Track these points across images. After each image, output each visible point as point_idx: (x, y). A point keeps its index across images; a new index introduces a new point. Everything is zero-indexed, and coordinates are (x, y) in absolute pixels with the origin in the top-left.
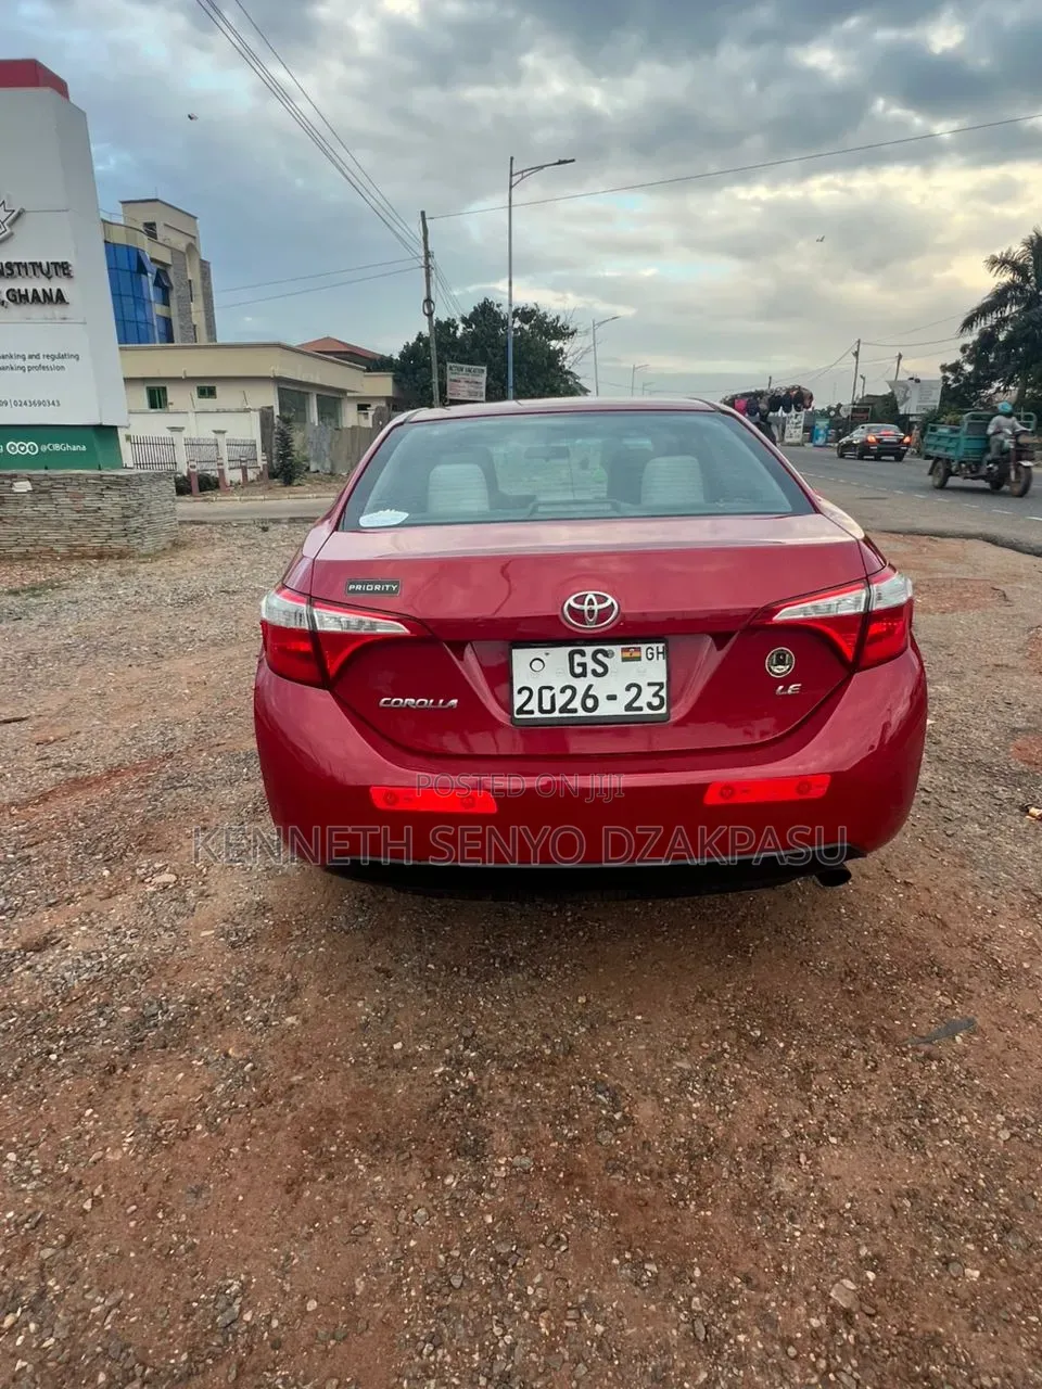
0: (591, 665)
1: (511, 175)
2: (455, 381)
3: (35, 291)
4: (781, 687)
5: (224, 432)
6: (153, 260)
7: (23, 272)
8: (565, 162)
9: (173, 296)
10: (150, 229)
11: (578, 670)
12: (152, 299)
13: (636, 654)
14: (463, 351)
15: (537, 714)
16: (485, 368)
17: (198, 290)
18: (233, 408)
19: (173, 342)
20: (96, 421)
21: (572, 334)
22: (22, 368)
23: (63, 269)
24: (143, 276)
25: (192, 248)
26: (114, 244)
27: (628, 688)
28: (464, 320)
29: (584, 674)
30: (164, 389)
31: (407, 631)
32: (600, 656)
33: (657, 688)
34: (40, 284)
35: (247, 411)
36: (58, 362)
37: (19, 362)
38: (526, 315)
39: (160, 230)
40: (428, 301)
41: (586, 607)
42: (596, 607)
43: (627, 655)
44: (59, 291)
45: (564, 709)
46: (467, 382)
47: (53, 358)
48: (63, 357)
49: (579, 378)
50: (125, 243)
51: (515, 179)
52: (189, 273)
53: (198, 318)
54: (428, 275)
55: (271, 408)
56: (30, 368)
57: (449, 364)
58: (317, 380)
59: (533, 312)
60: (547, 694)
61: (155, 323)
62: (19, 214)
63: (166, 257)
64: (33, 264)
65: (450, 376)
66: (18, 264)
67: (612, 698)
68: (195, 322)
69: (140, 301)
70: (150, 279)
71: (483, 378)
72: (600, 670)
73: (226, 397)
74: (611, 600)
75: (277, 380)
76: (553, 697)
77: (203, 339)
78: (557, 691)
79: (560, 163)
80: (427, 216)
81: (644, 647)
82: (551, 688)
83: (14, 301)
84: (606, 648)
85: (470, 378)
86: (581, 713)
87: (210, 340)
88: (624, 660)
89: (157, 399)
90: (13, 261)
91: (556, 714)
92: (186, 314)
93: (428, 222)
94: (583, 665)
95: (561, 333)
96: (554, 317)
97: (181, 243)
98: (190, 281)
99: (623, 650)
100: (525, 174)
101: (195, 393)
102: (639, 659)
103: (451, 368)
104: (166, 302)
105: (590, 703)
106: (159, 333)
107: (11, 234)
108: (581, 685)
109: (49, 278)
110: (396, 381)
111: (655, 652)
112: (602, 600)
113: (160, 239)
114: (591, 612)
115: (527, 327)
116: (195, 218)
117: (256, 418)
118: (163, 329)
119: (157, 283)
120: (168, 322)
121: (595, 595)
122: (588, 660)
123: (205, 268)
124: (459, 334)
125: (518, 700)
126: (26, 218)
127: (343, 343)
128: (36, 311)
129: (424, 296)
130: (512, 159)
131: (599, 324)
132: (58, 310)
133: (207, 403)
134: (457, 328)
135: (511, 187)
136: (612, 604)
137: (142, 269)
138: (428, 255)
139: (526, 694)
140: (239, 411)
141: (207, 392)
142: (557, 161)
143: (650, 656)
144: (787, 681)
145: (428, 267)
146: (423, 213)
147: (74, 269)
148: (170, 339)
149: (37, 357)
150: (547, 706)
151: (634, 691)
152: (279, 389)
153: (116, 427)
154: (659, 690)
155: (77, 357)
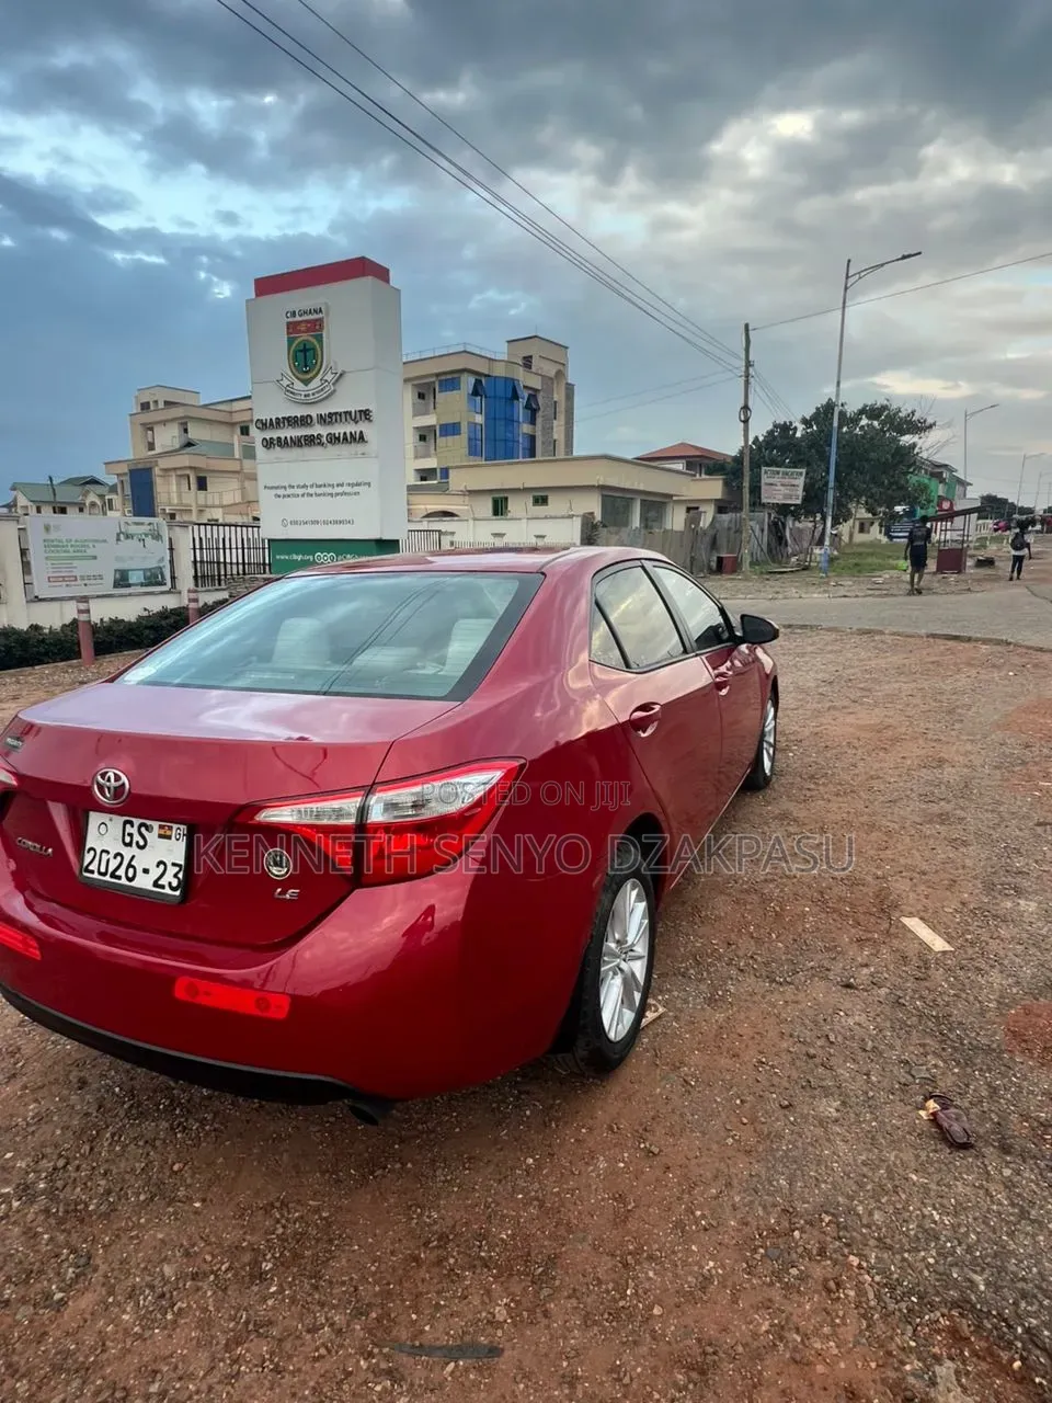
0: (137, 837)
1: (847, 277)
2: (772, 484)
3: (345, 433)
4: (279, 890)
5: (543, 537)
6: (525, 387)
8: (909, 256)
9: (539, 421)
10: (528, 362)
11: (128, 839)
12: (521, 420)
13: (168, 833)
14: (798, 452)
15: (96, 876)
16: (804, 471)
17: (562, 407)
18: (559, 514)
19: (534, 456)
20: (377, 537)
21: (931, 427)
22: (331, 495)
23: (366, 415)
24: (515, 402)
25: (560, 374)
26: (496, 377)
27: (158, 866)
28: (805, 421)
29: (130, 845)
30: (506, 499)
31: (15, 783)
32: (143, 829)
33: (177, 869)
34: (350, 428)
35: (571, 517)
36: (356, 489)
37: (329, 490)
38: (873, 412)
39: (535, 362)
40: (746, 408)
41: (106, 784)
42: (112, 784)
43: (162, 832)
44: (361, 432)
45: (113, 875)
46: (782, 485)
47: (352, 485)
48: (358, 485)
49: (956, 471)
50: (504, 375)
51: (851, 281)
52: (555, 396)
53: (558, 433)
54: (747, 383)
55: (592, 513)
56: (337, 494)
57: (763, 469)
58: (642, 487)
59: (884, 408)
60: (105, 856)
61: (521, 441)
62: (341, 375)
63: (536, 383)
64: (346, 413)
65: (765, 479)
66: (336, 414)
67: (146, 871)
68: (555, 437)
69: (511, 421)
70: (522, 403)
71: (801, 482)
72: (142, 843)
73: (556, 504)
74: (122, 777)
75: (602, 488)
76: (108, 861)
77: (561, 454)
78: (111, 856)
79: (904, 257)
80: (750, 328)
81: (175, 826)
82: (108, 852)
83: (330, 442)
84: (148, 822)
85: (786, 481)
86: (124, 881)
87: (567, 453)
88: (160, 836)
89: (499, 508)
90: (332, 411)
91: (107, 878)
92: (548, 430)
93: (751, 333)
94: (131, 835)
95: (919, 427)
96: (910, 411)
97: (551, 370)
98: (555, 402)
99: (161, 827)
100: (862, 274)
101: (531, 500)
102: (169, 837)
103: (766, 472)
104: (533, 422)
105: (131, 871)
106: (523, 449)
107: (335, 391)
108: (127, 853)
109: (356, 423)
110: (726, 484)
111: (181, 833)
112: (117, 777)
113: (534, 369)
114: (109, 788)
115: (876, 423)
116: (567, 348)
117: (577, 524)
118: (527, 445)
119: (528, 407)
120: (532, 438)
122: (134, 831)
123: (570, 389)
124: (798, 435)
125: (88, 857)
126: (347, 378)
127: (697, 448)
128: (344, 449)
129: (742, 404)
130: (849, 261)
131: (973, 414)
132: (359, 448)
133: (540, 510)
134: (796, 428)
135: (846, 288)
136: (124, 784)
137: (515, 396)
138: (748, 364)
139: (92, 853)
140: (563, 517)
141: (541, 500)
142: (900, 257)
143: (177, 836)
144: (286, 884)
145: (747, 376)
146: (747, 326)
147: (374, 415)
148: (533, 454)
149: (342, 485)
150: (103, 870)
151: (162, 867)
152: (603, 496)
153: (398, 541)
154: (178, 873)
155: (369, 484)
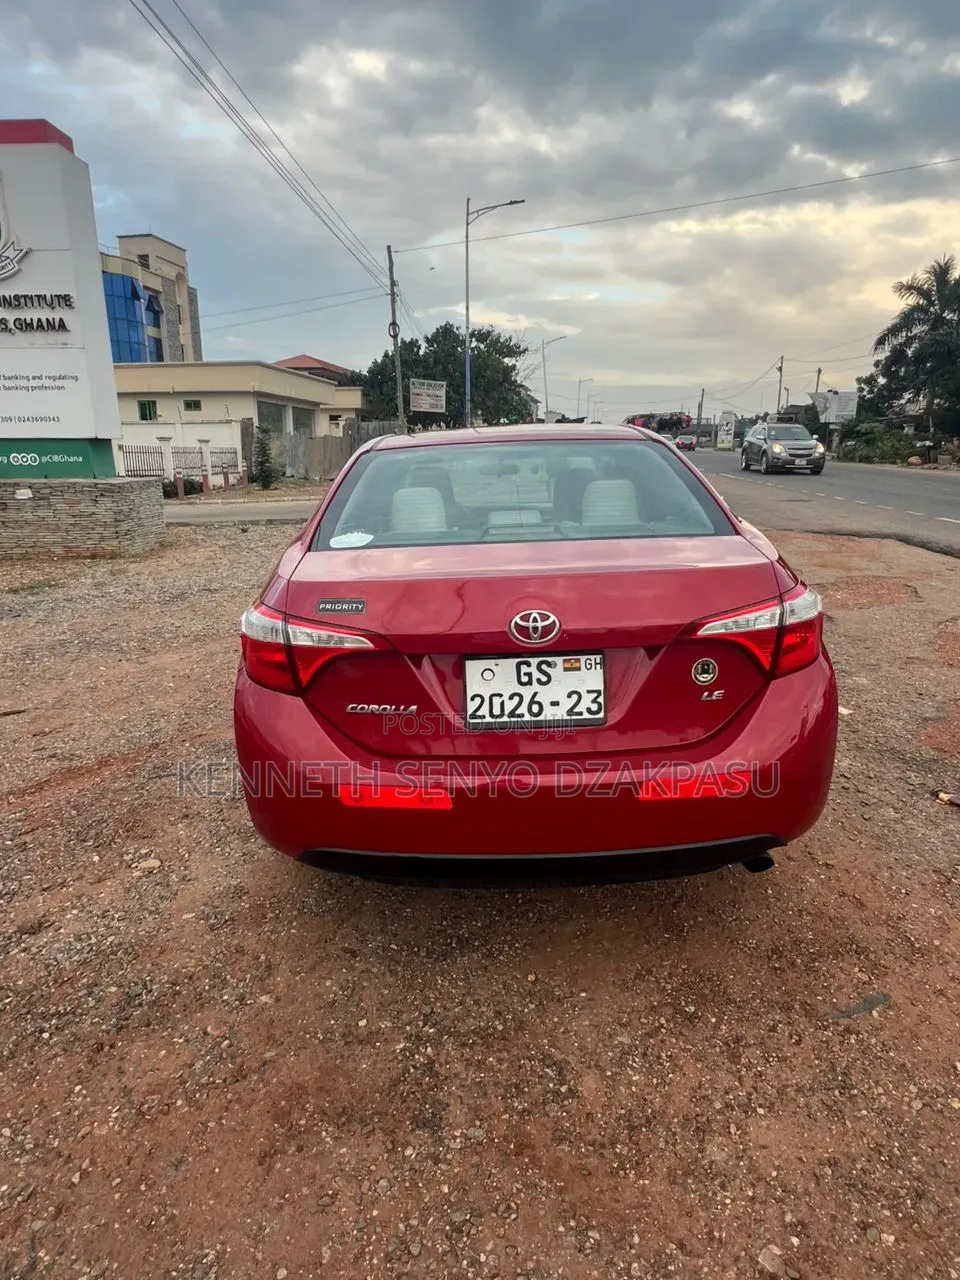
0: (536, 675)
1: (468, 214)
2: (418, 395)
3: (39, 320)
4: (706, 694)
5: (207, 441)
6: (145, 287)
7: (29, 304)
8: (516, 202)
9: (163, 319)
10: (144, 260)
11: (525, 679)
12: (145, 322)
13: (576, 665)
14: (426, 368)
15: (488, 719)
16: (444, 383)
17: (186, 314)
18: (217, 420)
19: (162, 361)
20: (92, 435)
21: (524, 352)
22: (27, 388)
23: (65, 300)
24: (136, 302)
25: (181, 277)
26: (111, 274)
27: (569, 696)
28: (427, 340)
29: (530, 683)
30: (154, 403)
31: (370, 645)
32: (544, 667)
33: (596, 695)
34: (45, 314)
35: (229, 422)
36: (58, 383)
37: (24, 383)
38: (482, 336)
39: (152, 261)
40: (394, 324)
41: (531, 624)
42: (540, 624)
43: (568, 665)
44: (61, 320)
45: (512, 714)
46: (428, 396)
47: (54, 378)
48: (60, 378)
49: (530, 390)
50: (121, 273)
51: (471, 217)
52: (178, 299)
53: (186, 339)
54: (393, 302)
55: (250, 419)
56: (33, 388)
57: (412, 380)
58: (293, 395)
59: (489, 333)
60: (497, 701)
61: (147, 344)
62: (27, 253)
63: (156, 284)
64: (38, 297)
65: (413, 390)
66: (25, 297)
67: (555, 704)
68: (182, 342)
69: (134, 323)
70: (143, 303)
71: (442, 393)
72: (544, 679)
73: (209, 409)
74: (553, 618)
75: (257, 394)
76: (502, 704)
77: (190, 358)
78: (506, 698)
79: (511, 203)
80: (392, 250)
81: (583, 658)
82: (500, 695)
83: (21, 329)
84: (549, 659)
85: (431, 392)
86: (527, 717)
87: (196, 360)
88: (566, 669)
89: (147, 412)
90: (20, 294)
91: (505, 719)
92: (174, 335)
93: (393, 255)
94: (529, 675)
95: (514, 351)
96: (507, 337)
97: (171, 273)
98: (179, 306)
99: (565, 661)
100: (480, 212)
101: (182, 406)
102: (579, 669)
103: (414, 384)
104: (157, 324)
105: (535, 708)
106: (151, 352)
107: (19, 271)
108: (527, 693)
109: (53, 308)
110: (365, 395)
111: (593, 663)
112: (545, 618)
113: (152, 270)
114: (535, 629)
115: (482, 346)
116: (184, 250)
117: (237, 429)
118: (154, 349)
119: (149, 308)
120: (158, 342)
121: (539, 613)
122: (533, 669)
123: (192, 295)
124: (421, 353)
125: (471, 706)
126: (34, 256)
127: (320, 362)
128: (38, 337)
129: (390, 321)
130: (468, 200)
131: (548, 343)
132: (59, 337)
133: (193, 415)
134: (419, 347)
135: (468, 224)
136: (554, 621)
137: (135, 296)
138: (393, 284)
139: (478, 700)
140: (221, 422)
141: (193, 405)
142: (509, 202)
143: (589, 666)
144: (711, 688)
145: (393, 294)
146: (389, 247)
147: (75, 301)
148: (159, 357)
149: (40, 378)
150: (497, 711)
151: (575, 697)
152: (258, 402)
153: (110, 440)
154: (597, 697)
155: (76, 378)
